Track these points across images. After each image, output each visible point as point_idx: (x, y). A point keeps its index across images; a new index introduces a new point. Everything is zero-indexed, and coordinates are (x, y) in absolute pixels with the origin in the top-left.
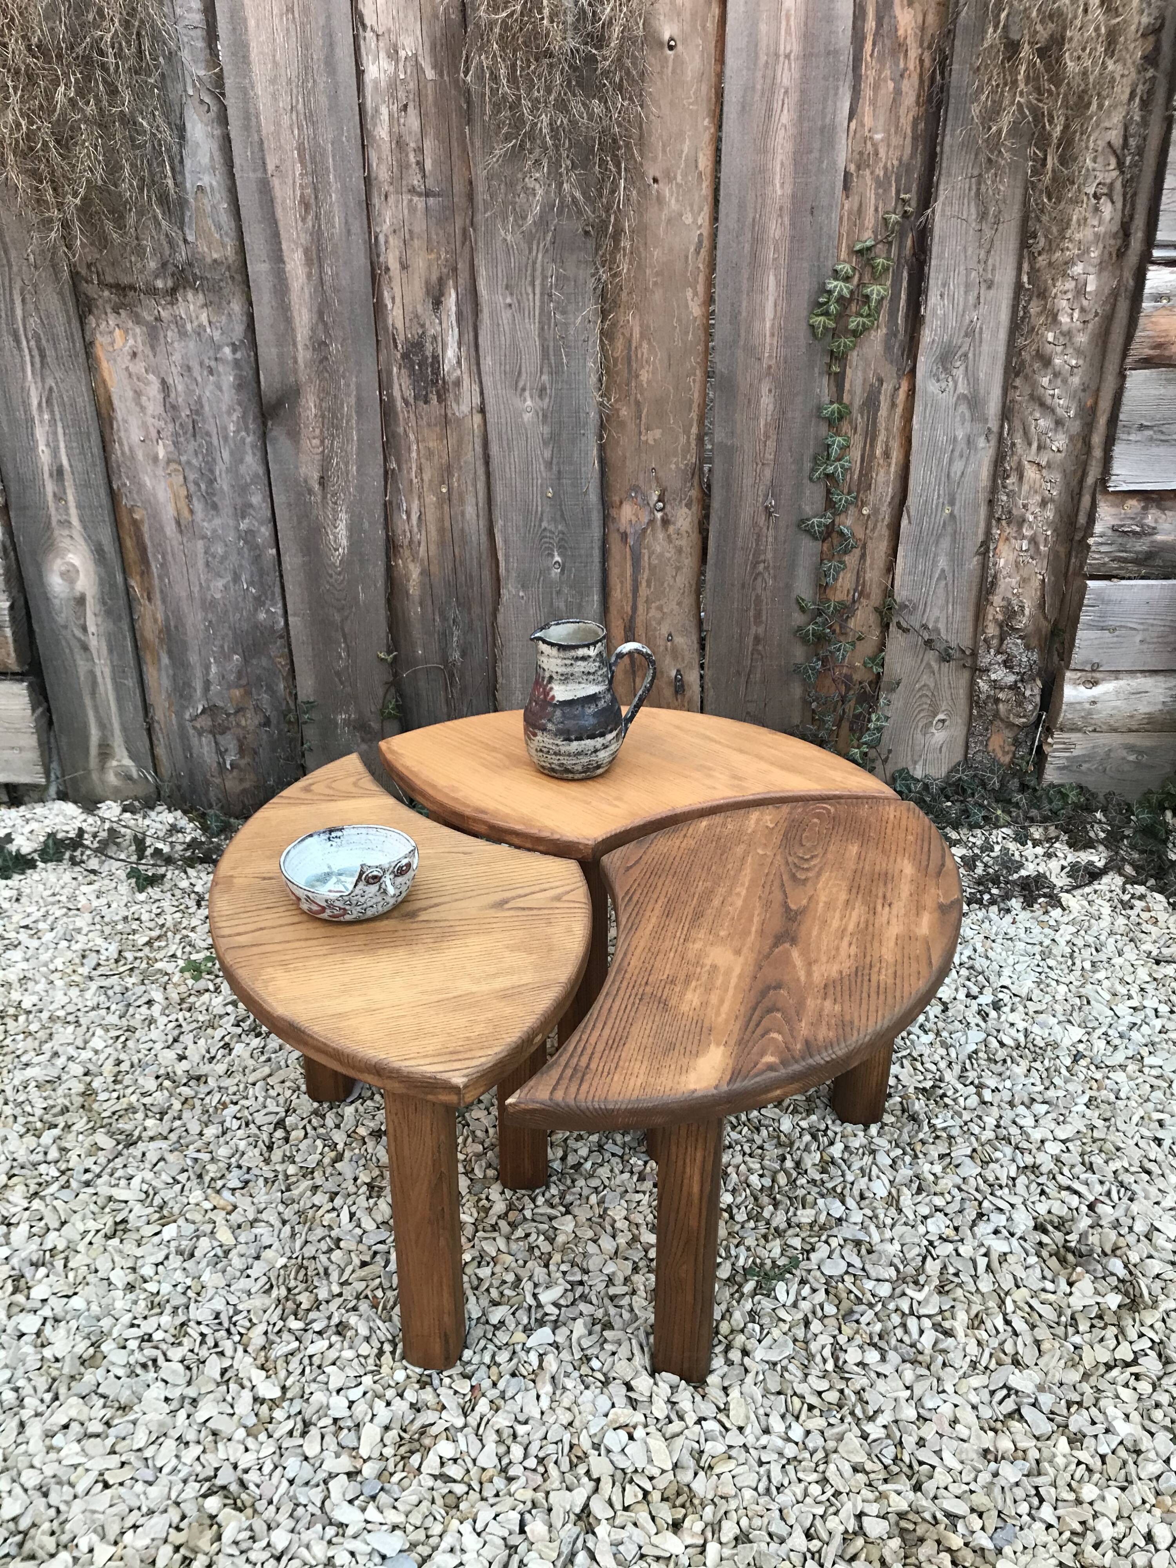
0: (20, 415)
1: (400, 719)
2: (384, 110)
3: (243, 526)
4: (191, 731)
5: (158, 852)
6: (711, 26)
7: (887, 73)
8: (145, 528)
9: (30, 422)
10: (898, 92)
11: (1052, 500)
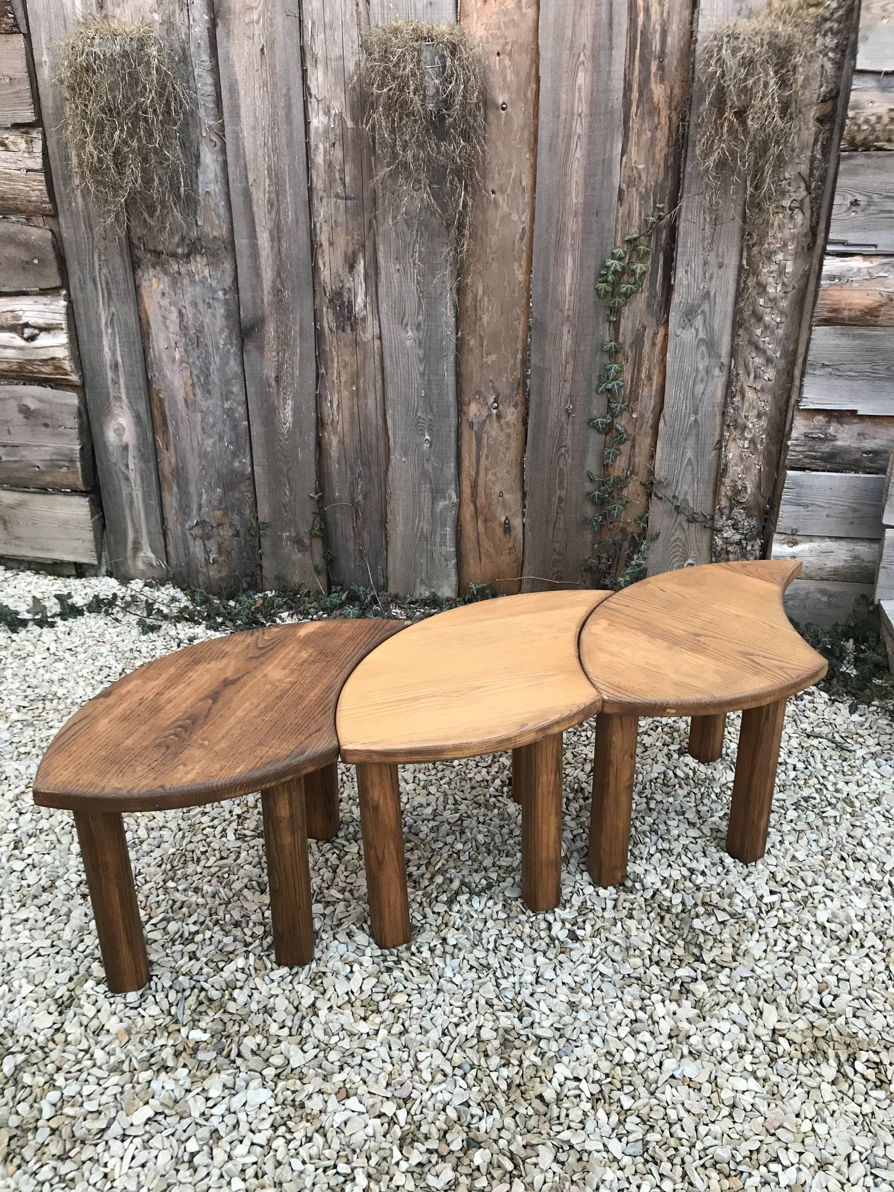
0: (94, 328)
1: (323, 538)
2: (321, 146)
3: (226, 406)
4: (190, 537)
5: (160, 611)
6: (530, 96)
7: (646, 125)
8: (166, 404)
9: (100, 335)
10: (653, 138)
11: (765, 414)
